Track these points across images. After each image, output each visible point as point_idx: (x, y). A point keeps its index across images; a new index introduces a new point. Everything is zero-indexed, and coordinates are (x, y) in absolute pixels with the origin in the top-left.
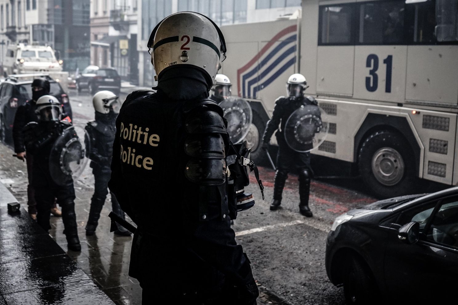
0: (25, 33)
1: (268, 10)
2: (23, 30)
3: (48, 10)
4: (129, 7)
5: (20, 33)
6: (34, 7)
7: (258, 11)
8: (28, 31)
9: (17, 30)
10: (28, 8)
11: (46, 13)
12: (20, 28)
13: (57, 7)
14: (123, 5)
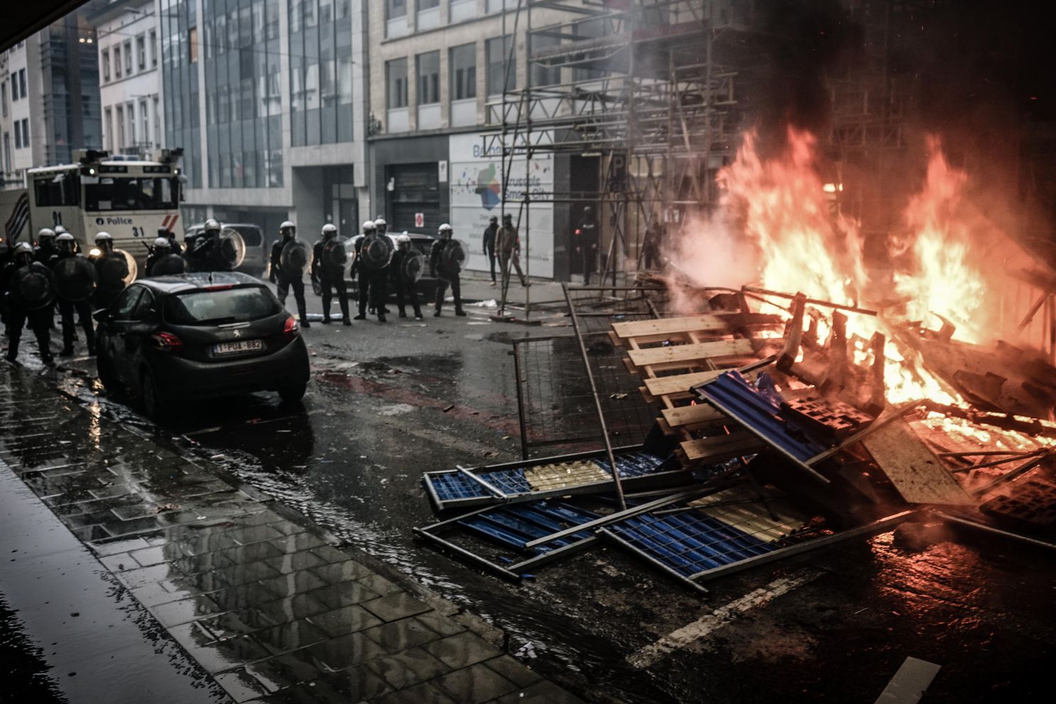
0: (17, 182)
1: (303, 148)
2: (14, 177)
3: (47, 147)
4: (151, 143)
5: (10, 182)
6: (26, 144)
7: (294, 149)
8: (21, 178)
9: (5, 178)
10: (18, 145)
11: (44, 151)
12: (9, 175)
13: (61, 143)
14: (144, 140)
